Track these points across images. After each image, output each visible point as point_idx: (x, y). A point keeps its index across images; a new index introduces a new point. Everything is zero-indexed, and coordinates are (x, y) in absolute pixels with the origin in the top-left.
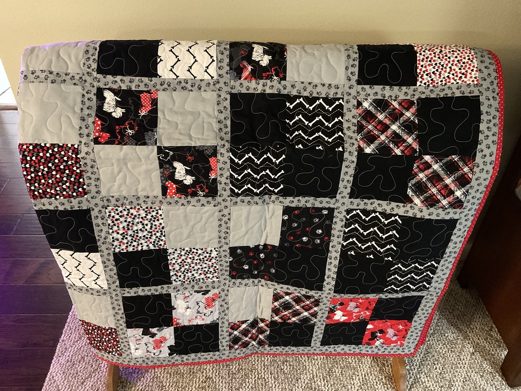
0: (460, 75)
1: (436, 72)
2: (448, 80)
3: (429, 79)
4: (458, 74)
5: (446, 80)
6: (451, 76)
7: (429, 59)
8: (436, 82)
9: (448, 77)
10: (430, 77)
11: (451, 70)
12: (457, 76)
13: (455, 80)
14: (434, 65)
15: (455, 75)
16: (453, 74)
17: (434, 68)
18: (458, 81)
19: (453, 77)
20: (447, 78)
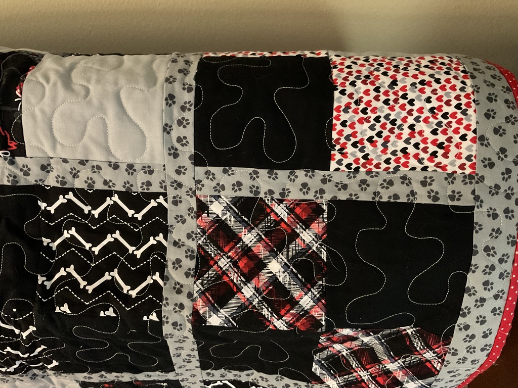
0: (432, 148)
1: (376, 138)
2: (403, 160)
3: (360, 155)
4: (429, 145)
5: (397, 161)
6: (411, 150)
7: (362, 106)
8: (375, 162)
9: (404, 150)
10: (362, 150)
11: (412, 135)
12: (425, 150)
13: (420, 161)
14: (373, 122)
15: (422, 146)
16: (416, 146)
17: (372, 128)
18: (426, 163)
19: (416, 151)
20: (400, 154)
